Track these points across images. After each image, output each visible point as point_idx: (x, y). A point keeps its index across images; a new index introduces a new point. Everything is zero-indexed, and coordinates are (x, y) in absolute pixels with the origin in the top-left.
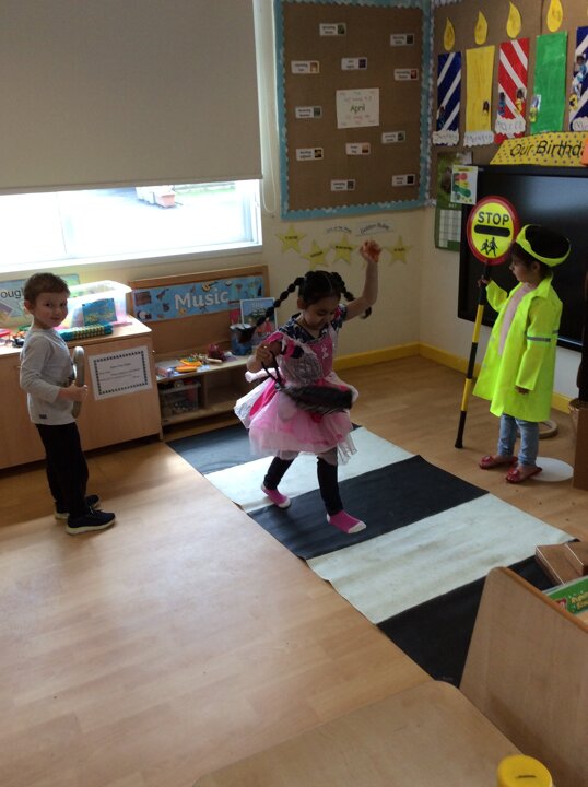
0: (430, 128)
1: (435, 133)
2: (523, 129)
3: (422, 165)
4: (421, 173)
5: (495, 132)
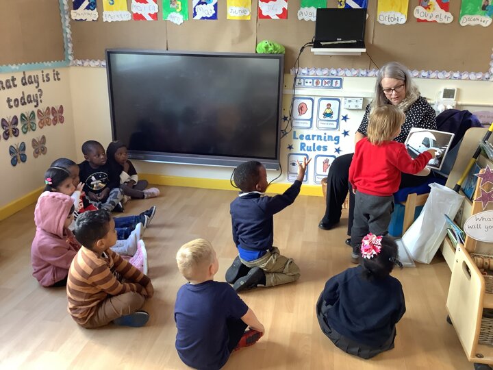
0: (66, 8)
1: (72, 11)
2: (157, 11)
3: (64, 35)
4: (65, 40)
5: (131, 12)
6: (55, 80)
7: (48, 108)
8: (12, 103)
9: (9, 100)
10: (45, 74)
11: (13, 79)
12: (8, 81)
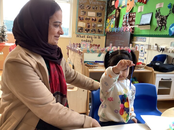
6: (98, 38)
7: (94, 44)
8: (83, 41)
9: (82, 40)
10: (95, 36)
11: (84, 36)
12: (83, 36)
